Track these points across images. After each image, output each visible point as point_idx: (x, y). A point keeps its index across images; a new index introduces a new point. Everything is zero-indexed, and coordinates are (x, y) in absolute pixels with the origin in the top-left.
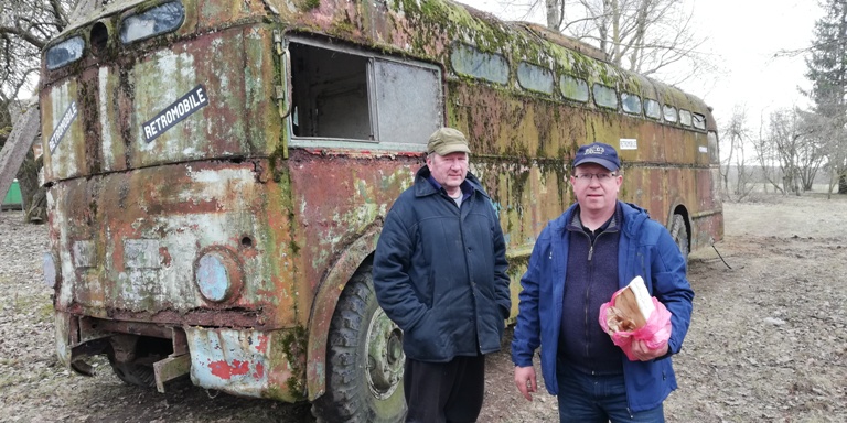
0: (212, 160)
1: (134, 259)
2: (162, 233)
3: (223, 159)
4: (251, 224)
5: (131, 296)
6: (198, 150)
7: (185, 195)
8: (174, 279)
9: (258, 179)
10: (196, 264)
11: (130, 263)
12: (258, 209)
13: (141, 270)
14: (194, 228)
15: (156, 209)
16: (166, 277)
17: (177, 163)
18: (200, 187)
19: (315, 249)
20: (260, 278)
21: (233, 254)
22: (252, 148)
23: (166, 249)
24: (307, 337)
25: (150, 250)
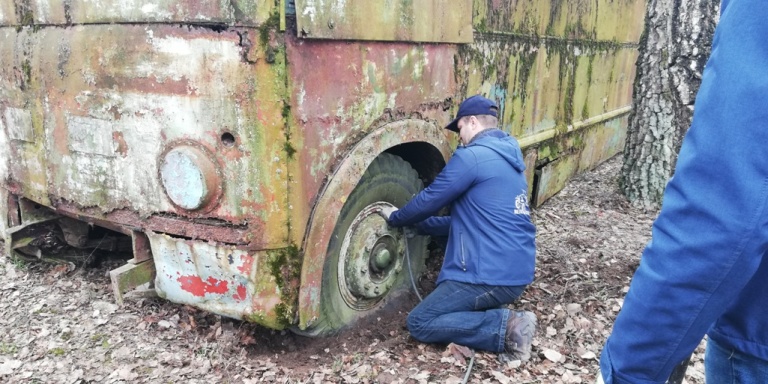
0: (181, 24)
1: (81, 141)
2: (116, 113)
3: (196, 25)
4: (234, 115)
5: (79, 186)
6: (161, 8)
7: (145, 68)
8: (132, 173)
9: (245, 57)
10: (161, 160)
11: (75, 146)
12: (244, 96)
13: (90, 156)
14: (157, 113)
15: (106, 82)
16: (122, 170)
17: (133, 23)
18: (165, 60)
19: (313, 152)
20: (246, 186)
21: (209, 152)
22: (238, 12)
23: (120, 134)
24: (301, 258)
25: (101, 132)
